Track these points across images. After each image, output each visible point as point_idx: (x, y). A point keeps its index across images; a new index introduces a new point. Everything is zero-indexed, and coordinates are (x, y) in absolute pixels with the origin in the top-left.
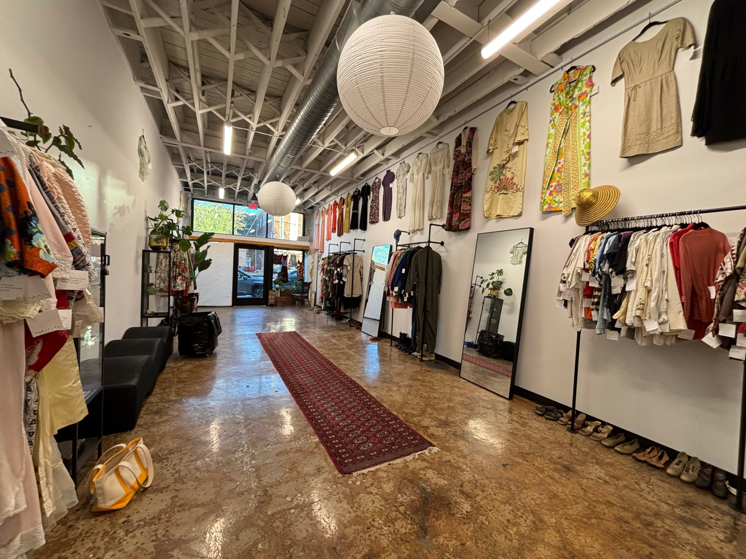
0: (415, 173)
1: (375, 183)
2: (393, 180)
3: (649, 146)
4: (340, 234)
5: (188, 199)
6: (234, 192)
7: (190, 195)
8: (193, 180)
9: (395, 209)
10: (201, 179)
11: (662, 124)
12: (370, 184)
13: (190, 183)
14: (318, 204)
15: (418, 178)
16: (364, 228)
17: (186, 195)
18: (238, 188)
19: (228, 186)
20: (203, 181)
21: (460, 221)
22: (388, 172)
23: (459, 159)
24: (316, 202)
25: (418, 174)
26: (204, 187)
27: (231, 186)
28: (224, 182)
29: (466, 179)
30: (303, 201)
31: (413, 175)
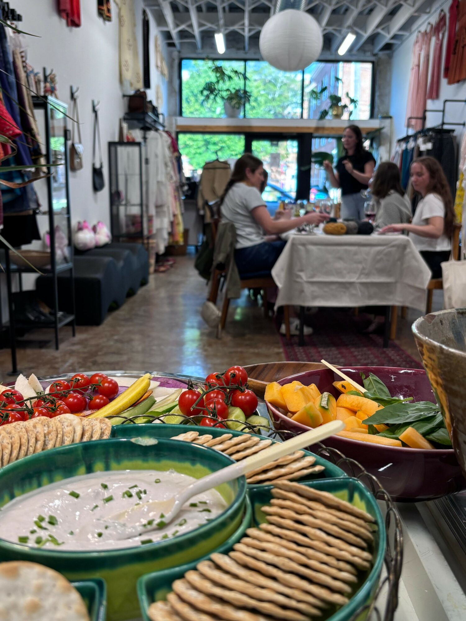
5: (173, 60)
6: (243, 37)
7: (175, 54)
8: (177, 26)
10: (188, 23)
13: (174, 32)
14: (395, 37)
17: (170, 54)
18: (247, 29)
19: (231, 28)
20: (191, 26)
24: (392, 34)
26: (193, 37)
27: (236, 28)
28: (222, 22)
30: (366, 35)
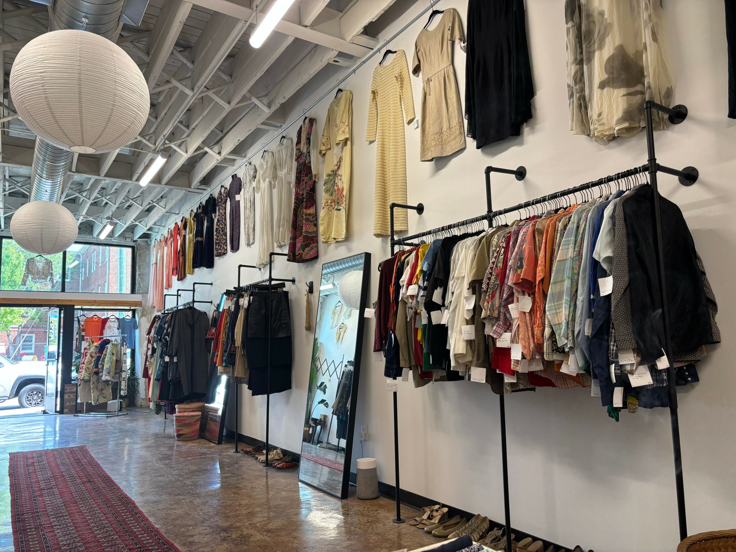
0: (262, 181)
1: (220, 193)
2: (240, 190)
3: (442, 148)
4: (181, 278)
9: (244, 233)
11: (449, 123)
12: (216, 195)
15: (264, 185)
16: (210, 265)
21: (303, 248)
22: (234, 177)
23: (301, 161)
25: (264, 181)
29: (308, 189)
30: (125, 226)
31: (259, 182)
